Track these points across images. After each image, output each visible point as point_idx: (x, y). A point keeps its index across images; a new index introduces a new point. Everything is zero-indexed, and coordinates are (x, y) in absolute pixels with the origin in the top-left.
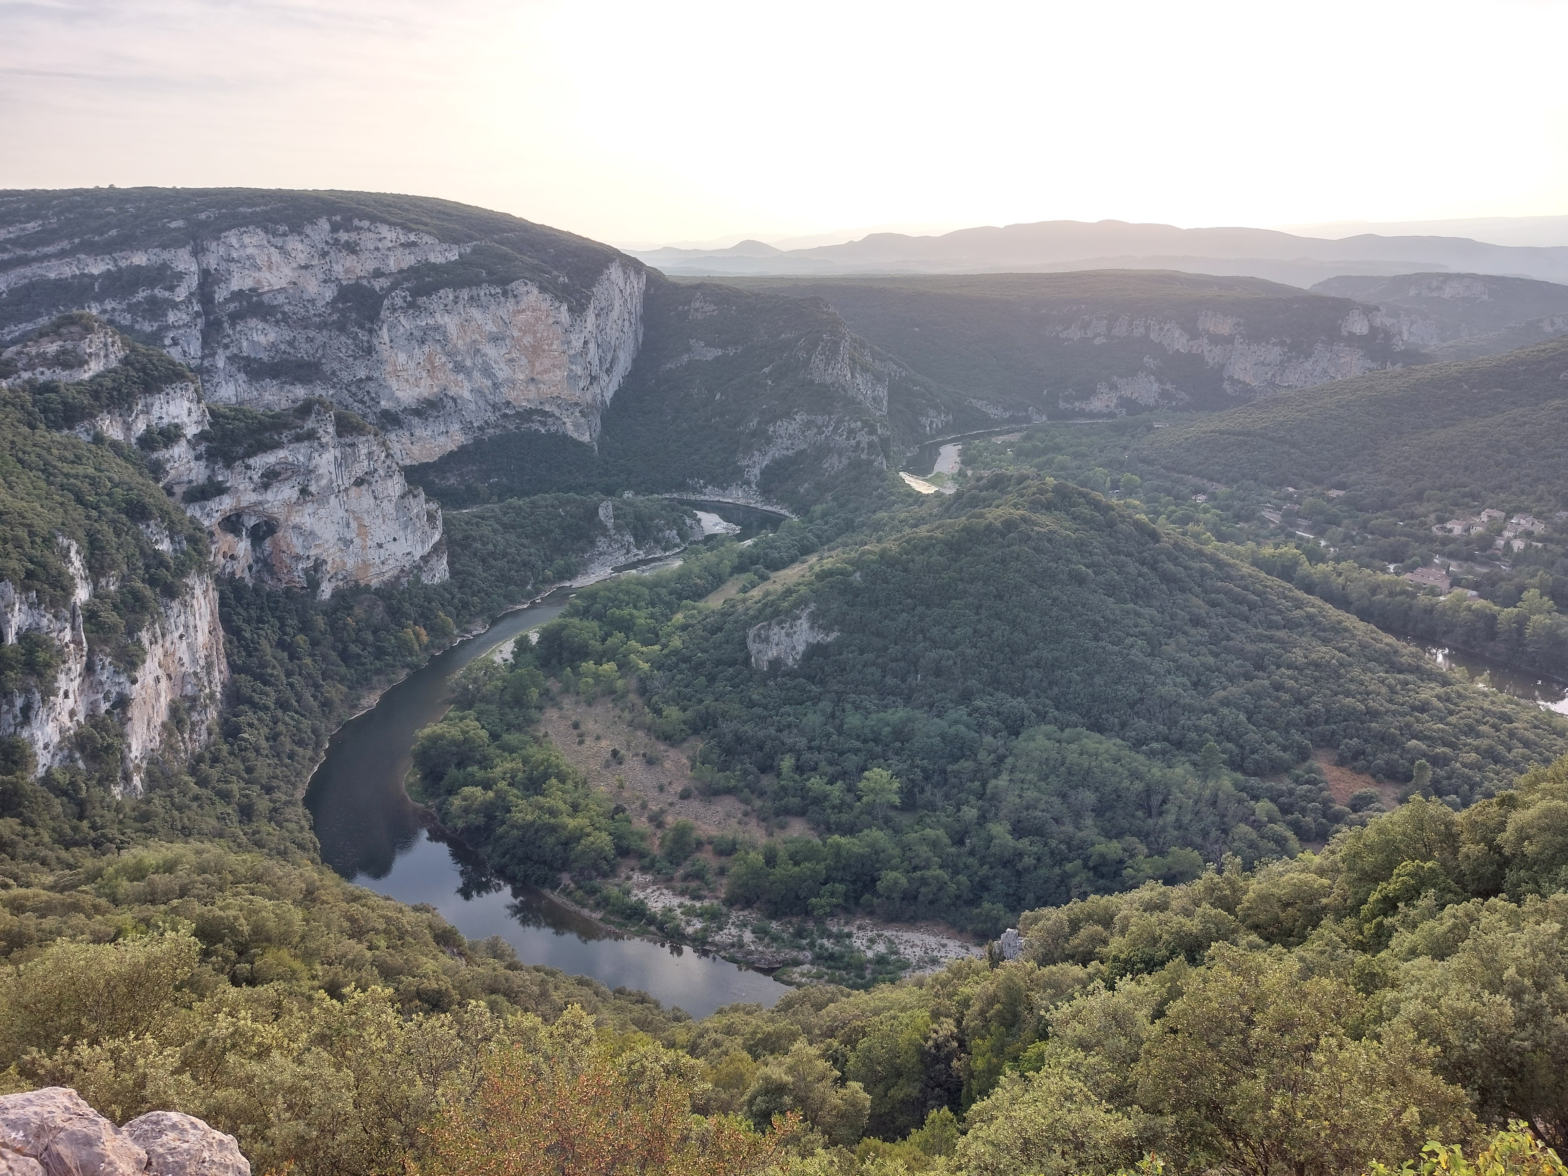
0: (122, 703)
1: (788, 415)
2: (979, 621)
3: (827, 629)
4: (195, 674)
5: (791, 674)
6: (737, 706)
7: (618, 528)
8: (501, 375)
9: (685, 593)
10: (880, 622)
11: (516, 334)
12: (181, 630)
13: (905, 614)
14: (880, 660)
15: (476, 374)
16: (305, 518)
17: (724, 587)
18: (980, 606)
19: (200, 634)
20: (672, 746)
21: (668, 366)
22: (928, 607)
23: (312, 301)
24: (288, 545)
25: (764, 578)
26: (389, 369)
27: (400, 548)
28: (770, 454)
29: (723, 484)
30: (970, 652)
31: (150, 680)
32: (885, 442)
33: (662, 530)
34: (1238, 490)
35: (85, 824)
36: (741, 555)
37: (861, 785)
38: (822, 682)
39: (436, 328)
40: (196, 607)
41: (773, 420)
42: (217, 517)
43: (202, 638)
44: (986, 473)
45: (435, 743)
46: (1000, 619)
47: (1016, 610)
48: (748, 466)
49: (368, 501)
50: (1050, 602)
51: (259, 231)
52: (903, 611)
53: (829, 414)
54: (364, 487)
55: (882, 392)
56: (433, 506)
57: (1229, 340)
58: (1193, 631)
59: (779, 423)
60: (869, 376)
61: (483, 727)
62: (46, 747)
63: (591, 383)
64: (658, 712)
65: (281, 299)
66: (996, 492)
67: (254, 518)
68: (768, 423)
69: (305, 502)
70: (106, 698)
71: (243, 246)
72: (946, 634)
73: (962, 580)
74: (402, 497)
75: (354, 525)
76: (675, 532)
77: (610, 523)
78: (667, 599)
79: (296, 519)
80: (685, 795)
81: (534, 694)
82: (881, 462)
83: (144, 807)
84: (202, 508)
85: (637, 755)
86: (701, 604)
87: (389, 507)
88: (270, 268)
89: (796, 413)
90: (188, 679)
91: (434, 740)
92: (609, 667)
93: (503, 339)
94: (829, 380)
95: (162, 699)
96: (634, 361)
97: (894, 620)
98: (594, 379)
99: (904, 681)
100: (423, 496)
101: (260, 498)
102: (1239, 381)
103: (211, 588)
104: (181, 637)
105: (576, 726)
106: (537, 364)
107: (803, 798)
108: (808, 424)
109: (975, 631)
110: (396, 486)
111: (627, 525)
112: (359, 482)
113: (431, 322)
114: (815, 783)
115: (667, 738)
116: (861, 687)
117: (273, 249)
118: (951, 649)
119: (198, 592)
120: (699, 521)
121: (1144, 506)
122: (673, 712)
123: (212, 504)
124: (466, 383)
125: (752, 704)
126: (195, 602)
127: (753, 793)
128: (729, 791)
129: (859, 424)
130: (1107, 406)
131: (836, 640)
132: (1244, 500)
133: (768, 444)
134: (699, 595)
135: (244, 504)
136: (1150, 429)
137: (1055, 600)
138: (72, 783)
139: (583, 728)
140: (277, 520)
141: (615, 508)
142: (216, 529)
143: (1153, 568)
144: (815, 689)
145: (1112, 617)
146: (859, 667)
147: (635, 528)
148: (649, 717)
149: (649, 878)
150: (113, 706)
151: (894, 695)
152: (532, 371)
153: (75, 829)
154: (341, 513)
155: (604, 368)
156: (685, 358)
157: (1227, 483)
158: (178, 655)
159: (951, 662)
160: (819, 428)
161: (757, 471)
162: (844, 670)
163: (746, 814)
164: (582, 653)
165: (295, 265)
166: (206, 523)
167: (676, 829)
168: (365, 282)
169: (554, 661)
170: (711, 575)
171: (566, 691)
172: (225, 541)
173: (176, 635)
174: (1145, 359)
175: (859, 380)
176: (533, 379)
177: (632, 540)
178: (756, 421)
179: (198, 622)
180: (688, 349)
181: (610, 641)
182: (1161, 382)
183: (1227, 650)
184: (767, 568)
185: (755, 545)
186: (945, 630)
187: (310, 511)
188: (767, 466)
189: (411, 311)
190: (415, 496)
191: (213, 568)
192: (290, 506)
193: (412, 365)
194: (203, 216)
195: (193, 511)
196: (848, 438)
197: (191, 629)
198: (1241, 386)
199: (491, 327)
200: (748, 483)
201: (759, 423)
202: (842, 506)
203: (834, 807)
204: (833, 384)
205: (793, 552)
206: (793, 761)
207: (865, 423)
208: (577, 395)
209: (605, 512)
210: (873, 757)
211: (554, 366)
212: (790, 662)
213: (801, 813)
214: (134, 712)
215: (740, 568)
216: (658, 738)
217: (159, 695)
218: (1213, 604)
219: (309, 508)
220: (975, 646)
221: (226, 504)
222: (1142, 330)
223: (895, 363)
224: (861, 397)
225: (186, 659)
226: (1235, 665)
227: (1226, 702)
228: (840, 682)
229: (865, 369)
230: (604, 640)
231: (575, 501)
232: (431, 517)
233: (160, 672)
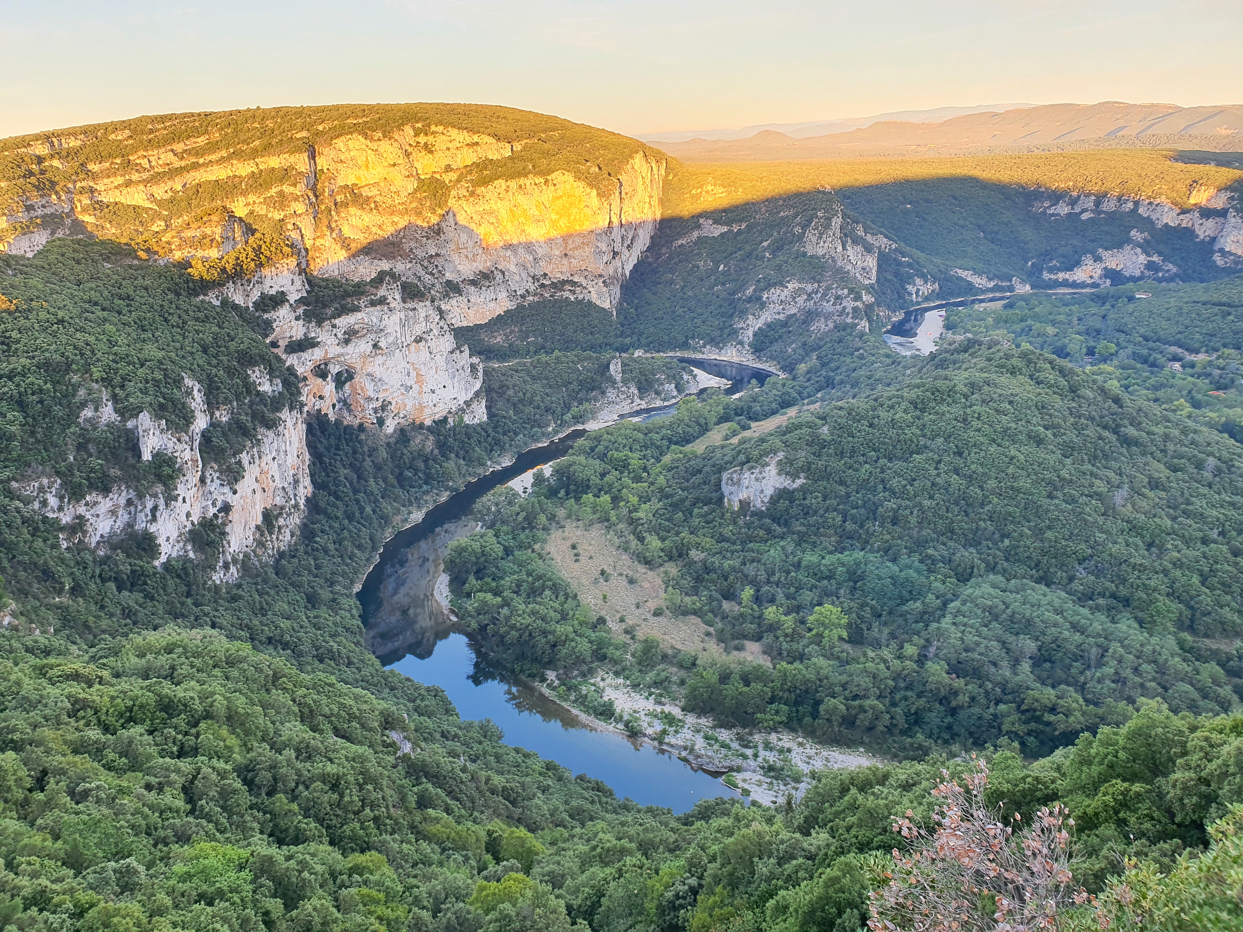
0: (226, 508)
1: (782, 284)
2: (938, 475)
3: (794, 476)
4: (283, 488)
5: (759, 514)
6: (708, 539)
7: (625, 381)
8: (540, 252)
9: (674, 439)
10: (844, 472)
11: (554, 217)
12: (274, 454)
13: (867, 466)
14: (841, 507)
15: (521, 251)
16: (376, 366)
17: (709, 434)
18: (940, 462)
19: (289, 456)
20: (651, 569)
21: (680, 242)
22: (890, 460)
23: (397, 193)
24: (362, 389)
25: (745, 428)
26: (452, 246)
27: (447, 395)
28: (763, 317)
29: (717, 343)
30: (927, 503)
31: (249, 492)
32: (869, 308)
33: (662, 384)
34: (1218, 358)
35: (189, 601)
36: (727, 407)
37: (811, 618)
38: (786, 524)
39: (491, 213)
40: (287, 435)
41: (768, 287)
42: (310, 365)
43: (291, 460)
44: (959, 338)
45: (460, 554)
46: (958, 475)
47: (973, 467)
48: (742, 328)
49: (424, 354)
50: (1007, 460)
51: (360, 137)
52: (866, 462)
53: (819, 282)
54: (423, 343)
55: (871, 262)
56: (475, 360)
57: (1223, 213)
58: (1151, 494)
59: (773, 290)
60: (859, 248)
61: (498, 543)
62: (168, 539)
63: (614, 258)
64: (641, 539)
65: (374, 192)
66: (967, 355)
67: (337, 367)
68: (762, 290)
69: (376, 355)
70: (214, 504)
71: (349, 150)
72: (905, 486)
73: (924, 436)
74: (452, 352)
75: (413, 374)
76: (673, 385)
77: (619, 377)
78: (658, 443)
79: (370, 369)
80: (658, 613)
81: (542, 519)
82: (864, 325)
83: (235, 591)
84: (299, 358)
85: (621, 575)
86: (688, 448)
87: (440, 361)
88: (367, 167)
89: (788, 282)
90: (277, 492)
91: (460, 551)
92: (606, 498)
93: (543, 221)
94: (820, 252)
95: (257, 507)
96: (652, 238)
97: (857, 470)
98: (615, 254)
99: (861, 527)
100: (467, 352)
101: (342, 351)
102: (1230, 254)
103: (300, 421)
104: (274, 459)
105: (574, 547)
106: (570, 242)
107: (759, 624)
108: (797, 293)
109: (933, 484)
110: (448, 342)
111: (633, 379)
112: (419, 340)
113: (487, 207)
114: (771, 612)
115: (647, 562)
116: (822, 530)
117: (370, 152)
118: (908, 499)
119: (289, 424)
120: (695, 376)
121: (1118, 372)
122: (654, 543)
123: (306, 355)
124: (512, 257)
125: (722, 539)
126: (286, 432)
127: (715, 616)
128: (695, 613)
129: (846, 291)
130: (1091, 277)
131: (802, 486)
132: (1223, 369)
133: (761, 309)
134: (687, 440)
135: (330, 355)
136: (1131, 299)
137: (1012, 458)
138: (184, 569)
139: (580, 550)
140: (354, 368)
141: (624, 365)
142: (308, 374)
143: (1116, 432)
144: (779, 530)
145: (1067, 476)
146: (821, 512)
147: (639, 381)
148: (634, 543)
149: (621, 681)
150: (219, 511)
151: (852, 538)
152: (566, 248)
153: (183, 604)
154: (404, 364)
155: (625, 245)
156: (696, 234)
157: (1206, 352)
158: (271, 473)
159: (907, 512)
160: (809, 295)
161: (750, 333)
162: (807, 514)
163: (708, 634)
164: (584, 487)
165: (385, 164)
166: (300, 371)
167: (646, 641)
168: (438, 177)
169: (562, 493)
170: (699, 425)
171: (569, 516)
172: (315, 383)
173: (270, 457)
174: (1133, 233)
175: (850, 252)
176: (566, 255)
177: (636, 392)
178: (752, 289)
179: (288, 448)
180: (699, 227)
181: (607, 478)
182: (1148, 255)
183: (1187, 514)
184: (750, 418)
185: (740, 399)
186: (904, 482)
187: (380, 362)
188: (760, 329)
189: (472, 199)
190: (461, 352)
191: (302, 405)
192: (364, 357)
193: (471, 244)
194: (320, 128)
195: (291, 360)
196: (834, 304)
197: (282, 453)
198: (1232, 258)
199: (534, 211)
200: (741, 343)
201: (755, 291)
202: (823, 365)
203: (786, 635)
204: (824, 256)
205: (774, 406)
206: (752, 592)
207: (851, 291)
208: (601, 268)
209: (615, 369)
210: (827, 594)
211: (583, 243)
212: (759, 504)
213: (758, 638)
214: (234, 516)
215: (724, 419)
216: (639, 562)
217: (255, 504)
218: (1175, 469)
219: (380, 359)
220: (931, 497)
221: (317, 354)
222: (1130, 205)
223: (886, 237)
224: (849, 267)
225: (277, 478)
226: (1192, 527)
227: (1177, 564)
228: (803, 524)
229: (855, 242)
230: (603, 475)
231: (590, 358)
232: (473, 367)
233: (256, 486)
